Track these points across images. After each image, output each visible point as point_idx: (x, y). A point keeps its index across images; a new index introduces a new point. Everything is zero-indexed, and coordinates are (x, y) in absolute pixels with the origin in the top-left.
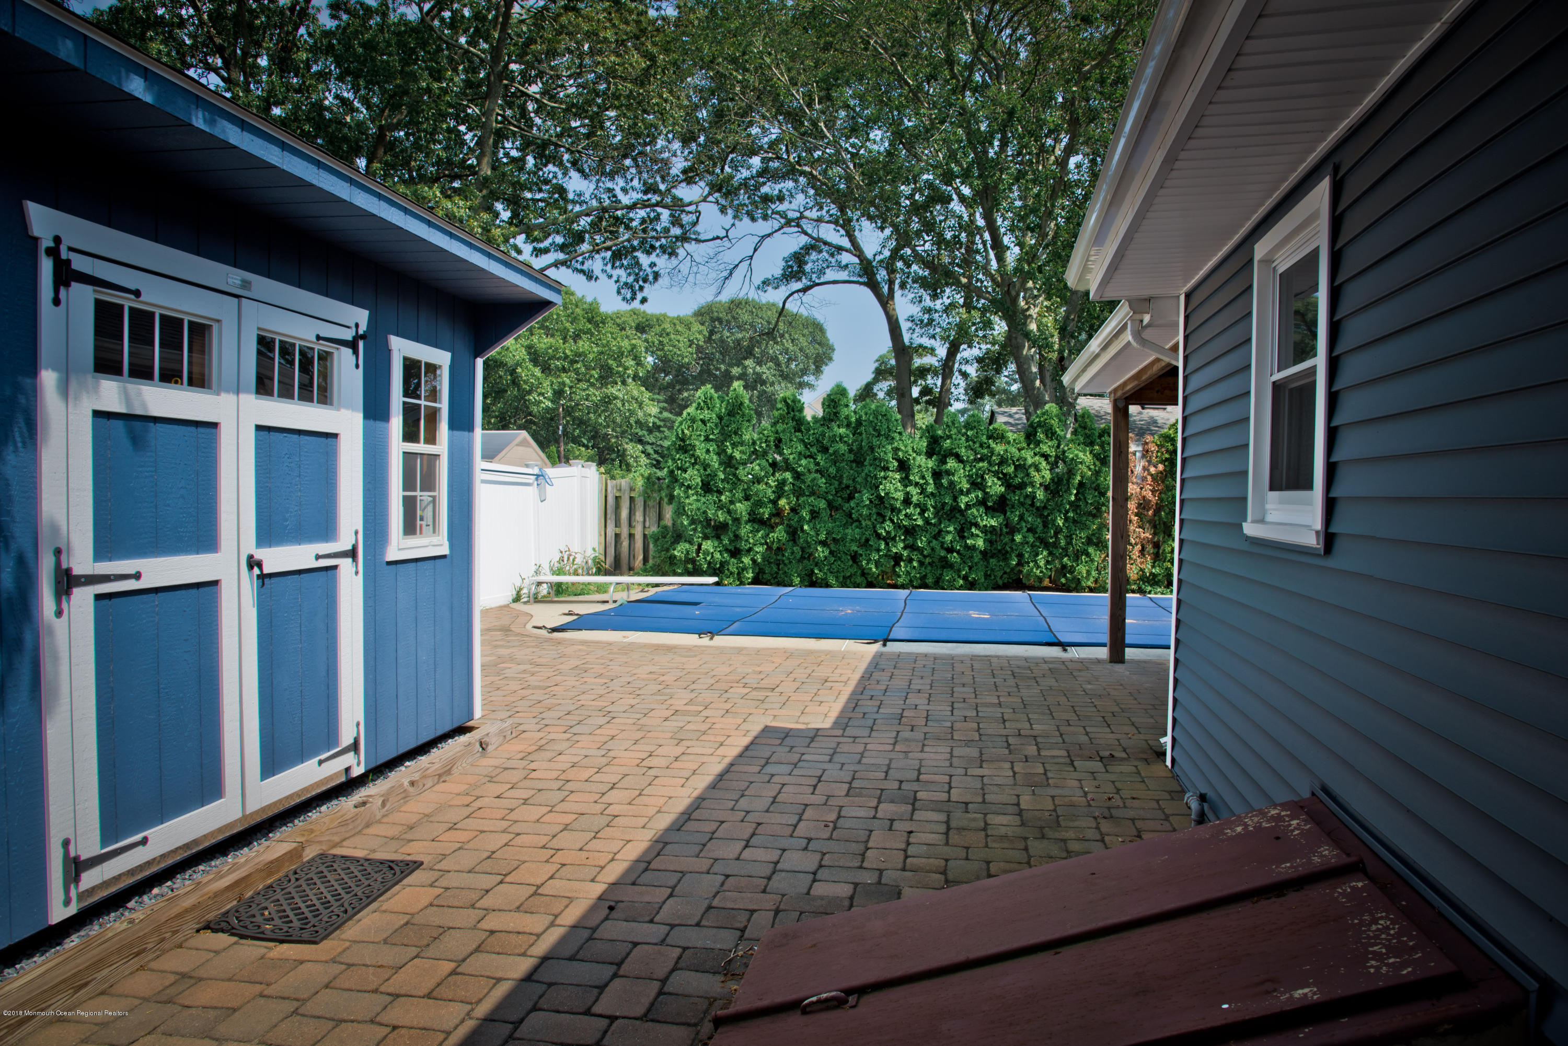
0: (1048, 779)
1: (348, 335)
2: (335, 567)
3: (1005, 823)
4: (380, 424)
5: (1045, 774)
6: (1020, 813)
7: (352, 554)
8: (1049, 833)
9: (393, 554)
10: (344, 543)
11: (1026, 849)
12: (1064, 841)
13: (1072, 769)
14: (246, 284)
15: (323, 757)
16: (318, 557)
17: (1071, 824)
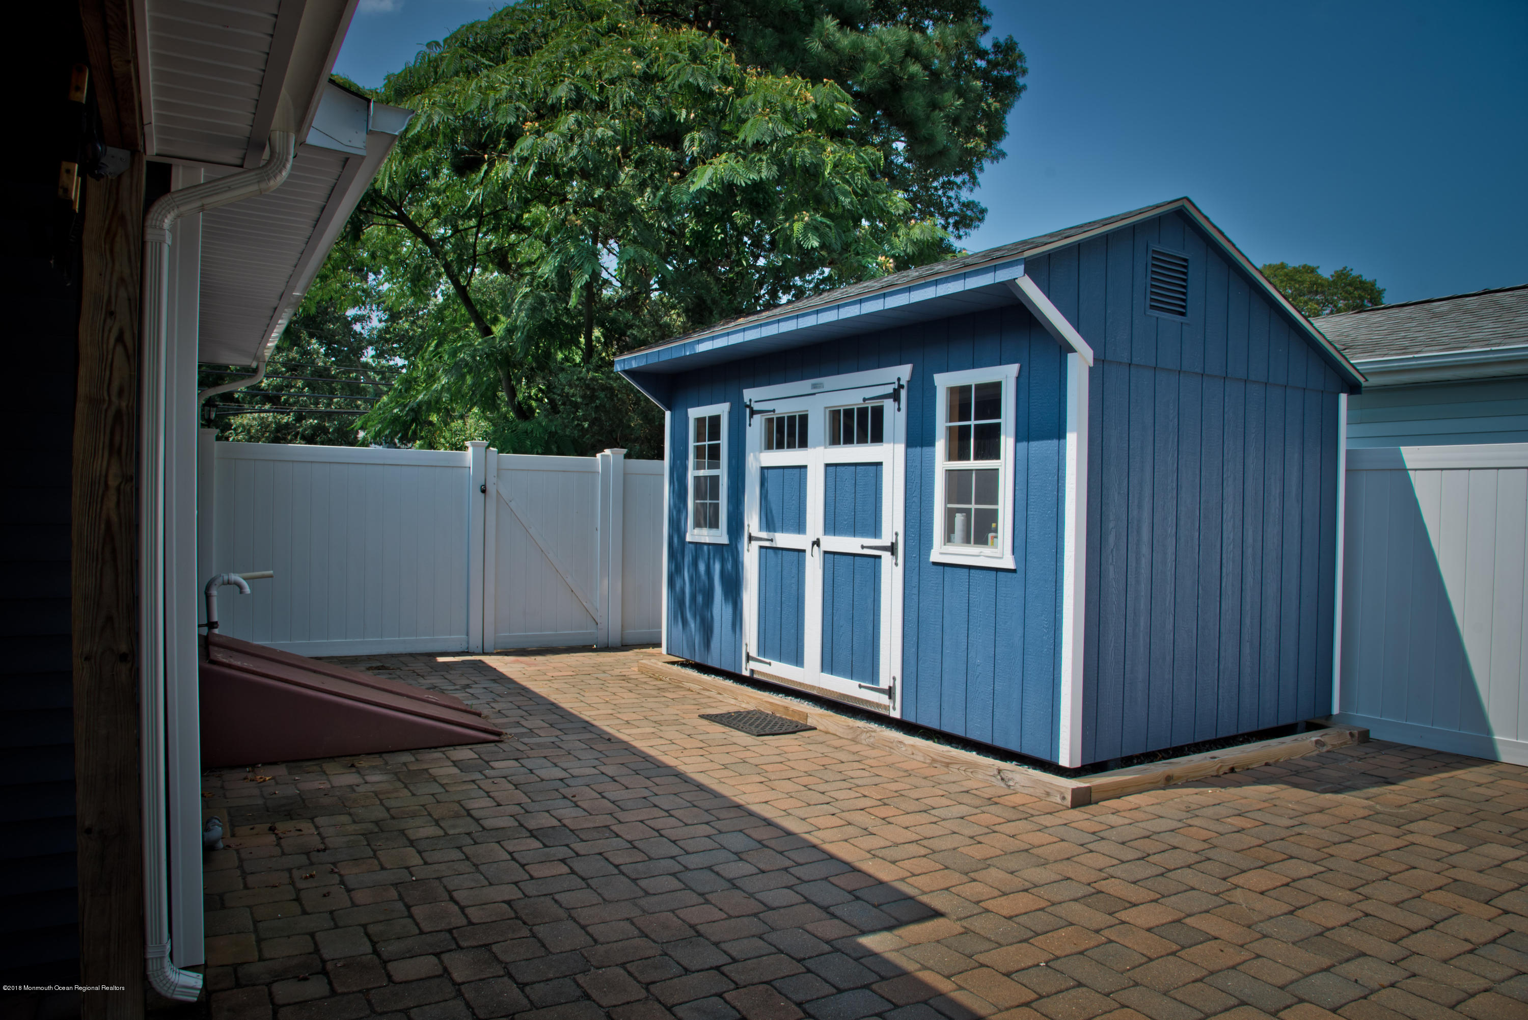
0: (401, 898)
1: (889, 389)
2: (879, 557)
3: (421, 829)
4: (926, 450)
5: (408, 907)
6: (412, 843)
7: (892, 549)
8: (371, 826)
9: (936, 556)
10: (886, 540)
11: (388, 810)
12: (354, 822)
13: (371, 929)
14: (814, 386)
15: (863, 684)
16: (863, 547)
17: (352, 838)
